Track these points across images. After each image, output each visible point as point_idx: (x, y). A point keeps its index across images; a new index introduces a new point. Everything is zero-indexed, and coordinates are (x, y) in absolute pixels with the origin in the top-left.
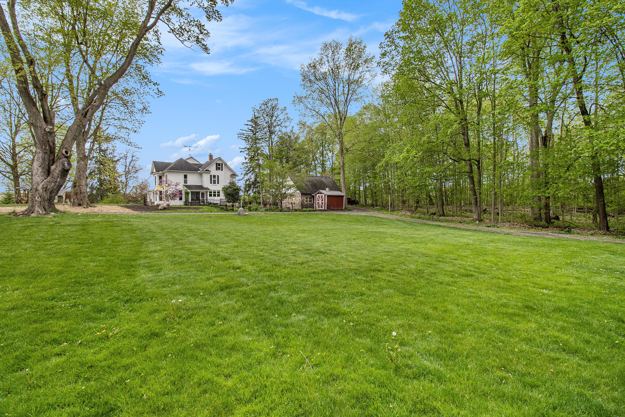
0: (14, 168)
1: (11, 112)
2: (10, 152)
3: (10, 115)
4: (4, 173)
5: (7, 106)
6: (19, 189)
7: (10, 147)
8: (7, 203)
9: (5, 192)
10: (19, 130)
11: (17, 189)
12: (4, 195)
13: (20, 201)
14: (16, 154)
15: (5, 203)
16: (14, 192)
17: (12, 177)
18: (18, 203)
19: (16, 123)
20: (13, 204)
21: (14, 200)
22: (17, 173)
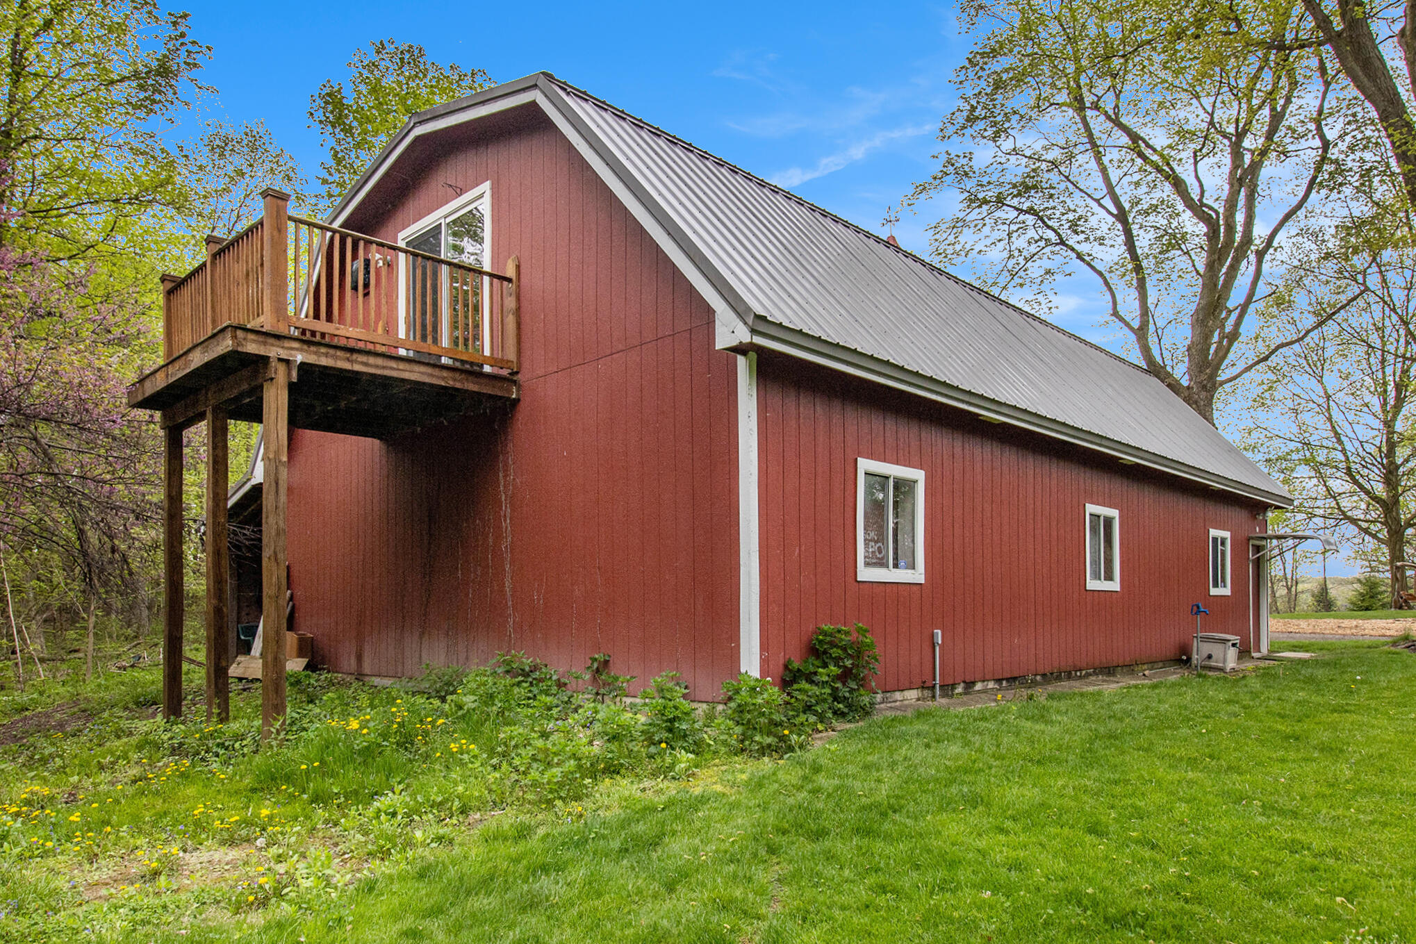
0: (1390, 507)
1: (1383, 351)
2: (1382, 464)
3: (1383, 361)
4: (1364, 525)
5: (1374, 339)
6: (1403, 566)
7: (1380, 451)
8: (1367, 609)
9: (1362, 578)
10: (1405, 397)
11: (1397, 568)
12: (1356, 586)
13: (1406, 601)
14: (1398, 467)
15: (1361, 609)
16: (1388, 575)
17: (1384, 534)
18: (1401, 608)
19: (1397, 379)
20: (1385, 612)
21: (1387, 598)
22: (1398, 520)
